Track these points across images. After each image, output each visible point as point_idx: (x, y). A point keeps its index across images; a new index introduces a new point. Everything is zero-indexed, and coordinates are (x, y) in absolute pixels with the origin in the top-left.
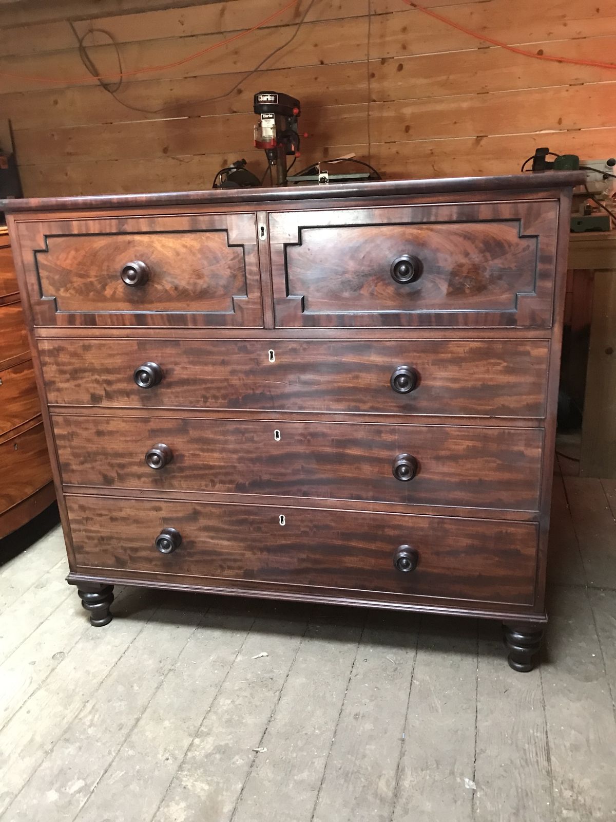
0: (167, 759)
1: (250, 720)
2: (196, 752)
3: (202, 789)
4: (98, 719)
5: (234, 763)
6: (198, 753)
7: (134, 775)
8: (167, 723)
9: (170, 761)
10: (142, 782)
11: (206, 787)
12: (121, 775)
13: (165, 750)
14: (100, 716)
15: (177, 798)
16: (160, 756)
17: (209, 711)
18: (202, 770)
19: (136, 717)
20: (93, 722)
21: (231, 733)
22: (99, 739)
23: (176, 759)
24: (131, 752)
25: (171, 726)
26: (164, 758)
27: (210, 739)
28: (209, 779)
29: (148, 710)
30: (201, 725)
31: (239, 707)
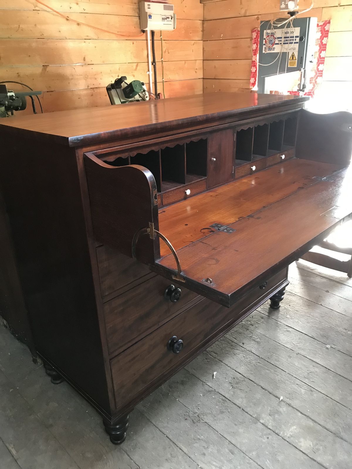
0: (268, 438)
1: (258, 396)
2: (269, 424)
3: (296, 429)
4: (217, 463)
5: (284, 412)
6: (271, 423)
7: (272, 456)
8: (241, 430)
9: (270, 437)
10: (279, 454)
11: (295, 427)
12: (269, 462)
13: (260, 437)
14: (215, 462)
15: (297, 441)
16: (264, 441)
17: (242, 409)
18: (283, 426)
19: (227, 443)
20: (218, 466)
21: (263, 406)
22: (234, 466)
23: (269, 434)
24: (254, 453)
25: (244, 429)
26: (266, 439)
27: (263, 415)
28: (290, 424)
29: (225, 436)
30: (251, 416)
31: (247, 397)
